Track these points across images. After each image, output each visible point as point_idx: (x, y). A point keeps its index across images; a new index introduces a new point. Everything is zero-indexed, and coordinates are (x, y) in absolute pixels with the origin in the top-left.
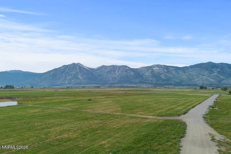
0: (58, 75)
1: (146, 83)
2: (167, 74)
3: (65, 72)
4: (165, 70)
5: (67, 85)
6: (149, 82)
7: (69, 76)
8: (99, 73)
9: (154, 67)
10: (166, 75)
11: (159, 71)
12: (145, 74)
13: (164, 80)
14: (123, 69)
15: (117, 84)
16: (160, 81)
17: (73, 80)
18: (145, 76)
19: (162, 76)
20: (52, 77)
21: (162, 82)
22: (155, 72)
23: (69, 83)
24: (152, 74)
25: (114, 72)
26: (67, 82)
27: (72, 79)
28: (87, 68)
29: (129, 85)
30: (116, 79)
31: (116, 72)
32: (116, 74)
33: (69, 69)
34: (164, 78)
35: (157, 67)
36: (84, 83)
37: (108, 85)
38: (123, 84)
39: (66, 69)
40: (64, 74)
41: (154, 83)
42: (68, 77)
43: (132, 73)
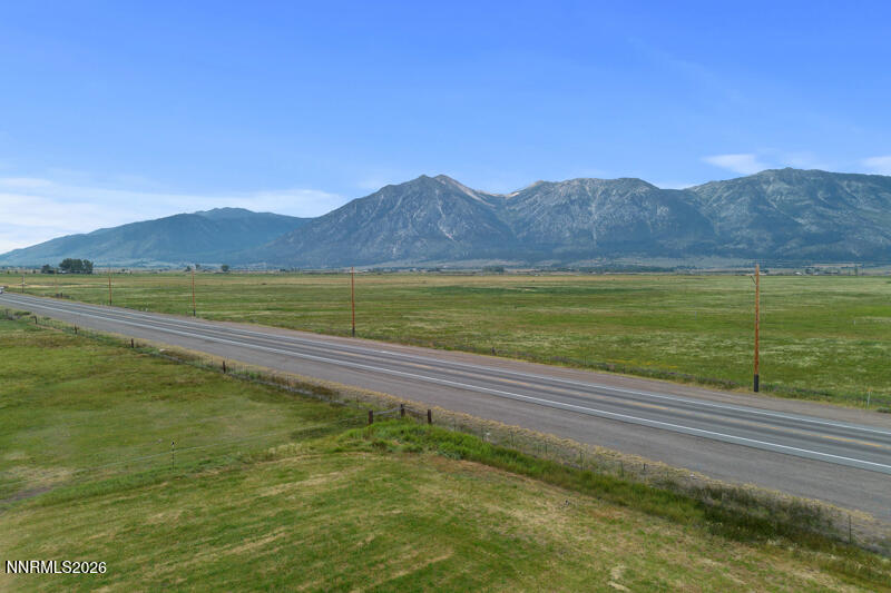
0: (365, 223)
1: (722, 254)
2: (830, 212)
3: (391, 212)
4: (820, 195)
5: (394, 260)
6: (740, 246)
7: (405, 226)
8: (522, 215)
9: (768, 182)
10: (822, 216)
11: (791, 197)
12: (723, 215)
13: (810, 239)
14: (621, 196)
15: (592, 255)
16: (792, 244)
17: (418, 244)
18: (722, 220)
19: (800, 221)
20: (344, 232)
21: (801, 246)
22: (769, 205)
23: (406, 255)
24: (755, 214)
25: (581, 208)
26: (399, 250)
27: (416, 238)
28: (475, 193)
29: (641, 263)
30: (592, 237)
31: (593, 208)
32: (591, 214)
33: (404, 199)
34: (814, 229)
35: (784, 180)
36: (457, 256)
37: (553, 262)
38: (618, 257)
39: (396, 201)
40: (386, 219)
41: (759, 250)
42: (402, 232)
43: (662, 210)
